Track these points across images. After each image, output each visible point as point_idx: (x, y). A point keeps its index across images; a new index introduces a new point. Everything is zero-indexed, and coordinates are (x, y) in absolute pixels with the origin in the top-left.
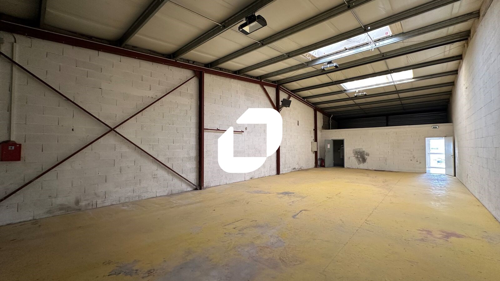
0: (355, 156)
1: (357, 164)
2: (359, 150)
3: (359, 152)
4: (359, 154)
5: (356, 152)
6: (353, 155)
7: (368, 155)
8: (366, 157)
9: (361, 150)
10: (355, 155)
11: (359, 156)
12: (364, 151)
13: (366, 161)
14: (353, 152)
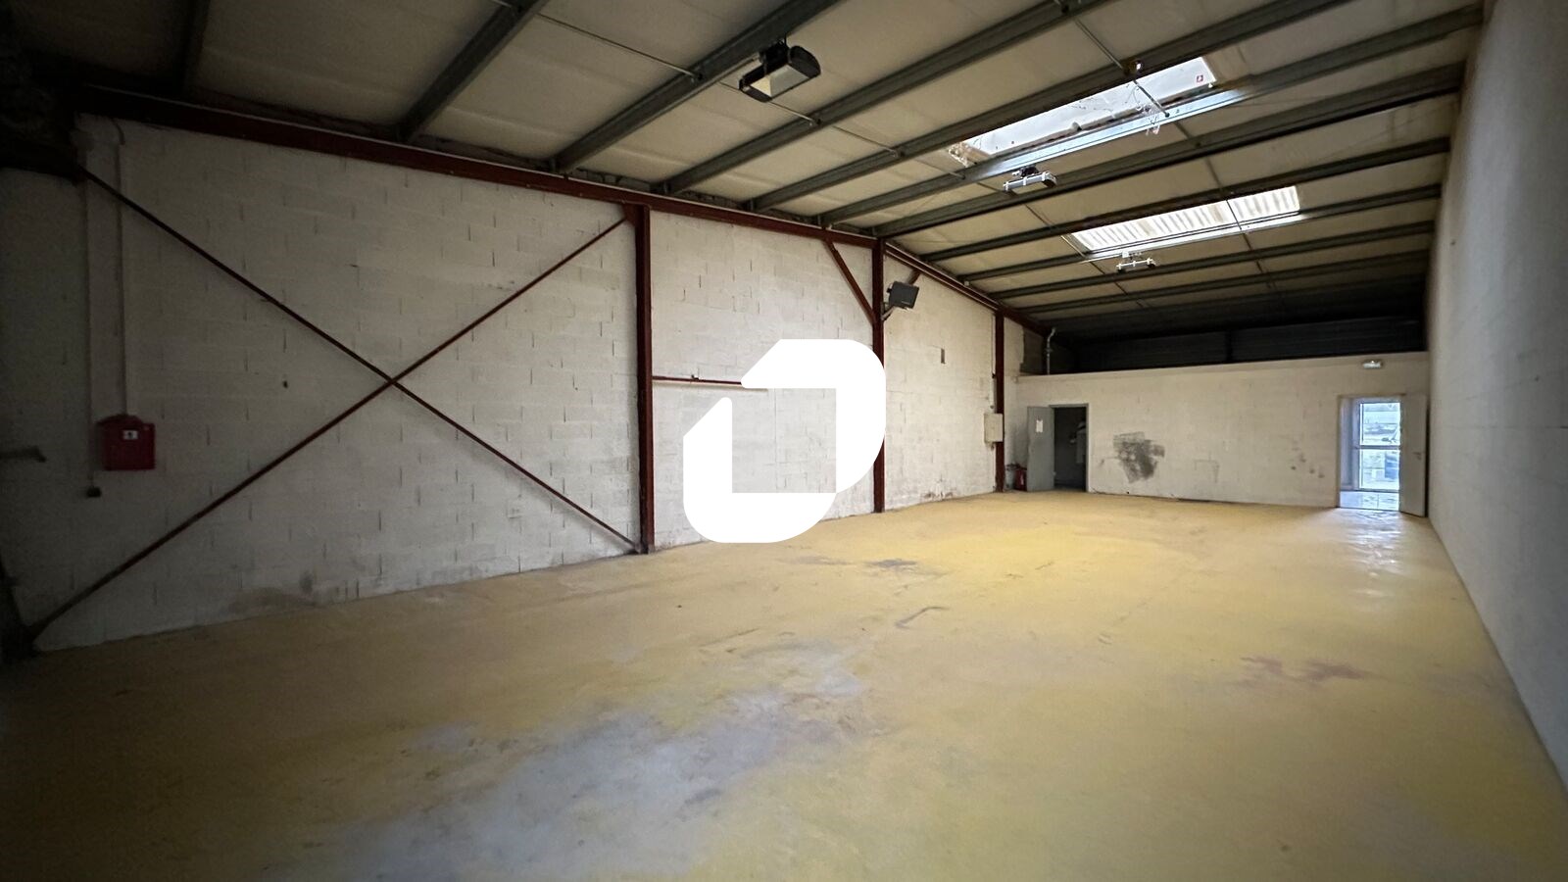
0: (1119, 457)
1: (1126, 479)
2: (1131, 437)
3: (1132, 444)
4: (1132, 449)
5: (1124, 444)
6: (1113, 452)
7: (1160, 452)
8: (1155, 458)
9: (1140, 439)
10: (1120, 452)
11: (1133, 457)
12: (1149, 441)
13: (1156, 471)
14: (1115, 444)
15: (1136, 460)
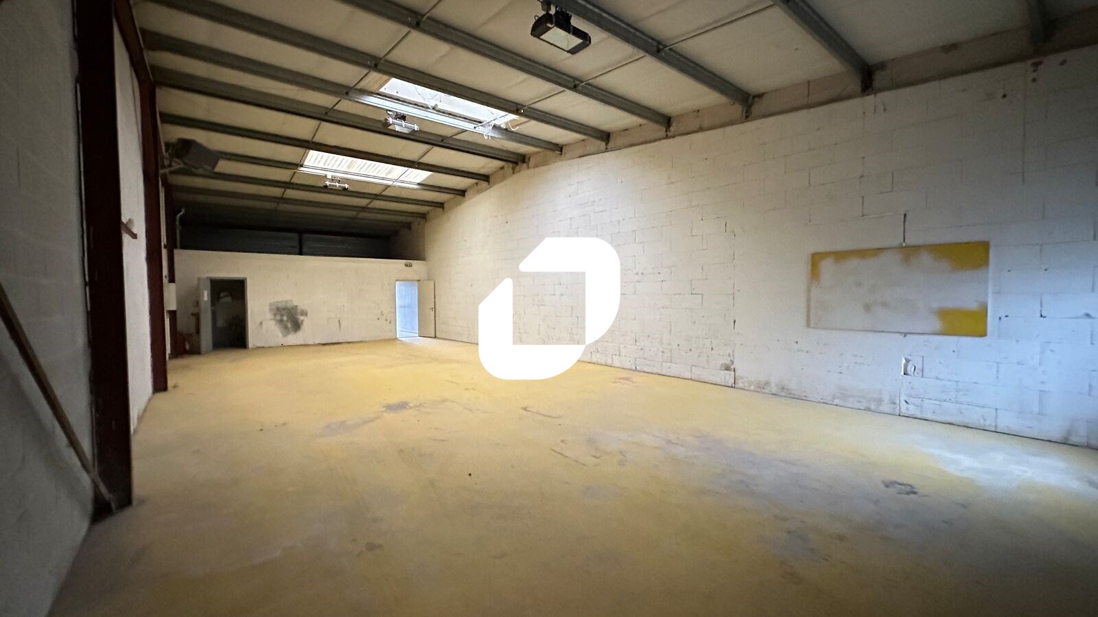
0: (275, 319)
1: (280, 335)
2: (282, 304)
3: (284, 309)
4: (284, 312)
5: (278, 309)
6: (269, 316)
7: (304, 313)
8: (301, 318)
9: (289, 305)
10: (275, 315)
11: (285, 318)
12: (296, 306)
13: (302, 327)
14: (270, 310)
15: (287, 321)
